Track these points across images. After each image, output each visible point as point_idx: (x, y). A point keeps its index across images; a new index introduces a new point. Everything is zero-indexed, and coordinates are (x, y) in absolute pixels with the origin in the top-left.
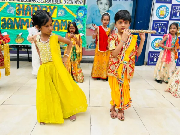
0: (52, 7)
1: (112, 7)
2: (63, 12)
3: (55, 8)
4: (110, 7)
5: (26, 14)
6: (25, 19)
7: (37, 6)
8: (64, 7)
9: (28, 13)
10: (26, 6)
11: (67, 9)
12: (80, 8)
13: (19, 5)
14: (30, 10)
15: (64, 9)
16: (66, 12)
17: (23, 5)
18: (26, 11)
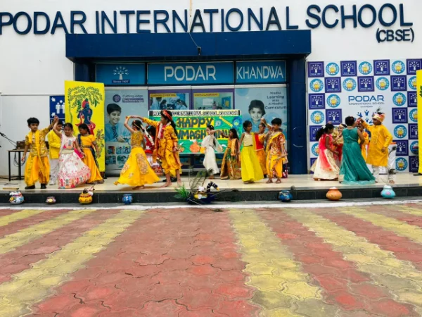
0: (209, 119)
1: (264, 115)
2: (220, 123)
3: (212, 119)
4: (263, 115)
5: (186, 126)
6: (185, 131)
7: (195, 118)
8: (220, 118)
9: (188, 125)
10: (185, 119)
11: (223, 120)
12: (235, 118)
13: (179, 119)
14: (189, 123)
15: (221, 120)
16: (222, 123)
17: (183, 119)
18: (186, 123)
